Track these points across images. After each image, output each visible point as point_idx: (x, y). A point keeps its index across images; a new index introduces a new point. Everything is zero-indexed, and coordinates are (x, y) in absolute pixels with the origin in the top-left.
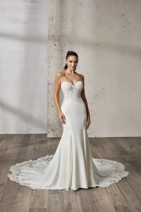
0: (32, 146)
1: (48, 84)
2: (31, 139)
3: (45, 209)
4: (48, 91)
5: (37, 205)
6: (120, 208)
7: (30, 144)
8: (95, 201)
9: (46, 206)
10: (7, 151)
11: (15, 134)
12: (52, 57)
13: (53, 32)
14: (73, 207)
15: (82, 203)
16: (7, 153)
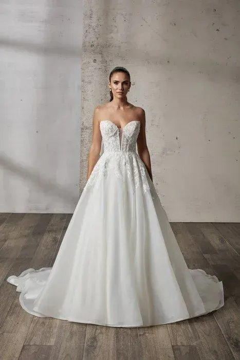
0: (51, 235)
1: (82, 129)
2: (52, 222)
3: (50, 347)
4: (82, 141)
5: (37, 340)
6: (182, 348)
7: (49, 232)
8: (140, 335)
9: (52, 342)
10: (6, 243)
11: (25, 214)
12: (90, 83)
13: (92, 37)
14: (99, 344)
15: (117, 337)
16: (5, 246)
